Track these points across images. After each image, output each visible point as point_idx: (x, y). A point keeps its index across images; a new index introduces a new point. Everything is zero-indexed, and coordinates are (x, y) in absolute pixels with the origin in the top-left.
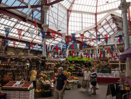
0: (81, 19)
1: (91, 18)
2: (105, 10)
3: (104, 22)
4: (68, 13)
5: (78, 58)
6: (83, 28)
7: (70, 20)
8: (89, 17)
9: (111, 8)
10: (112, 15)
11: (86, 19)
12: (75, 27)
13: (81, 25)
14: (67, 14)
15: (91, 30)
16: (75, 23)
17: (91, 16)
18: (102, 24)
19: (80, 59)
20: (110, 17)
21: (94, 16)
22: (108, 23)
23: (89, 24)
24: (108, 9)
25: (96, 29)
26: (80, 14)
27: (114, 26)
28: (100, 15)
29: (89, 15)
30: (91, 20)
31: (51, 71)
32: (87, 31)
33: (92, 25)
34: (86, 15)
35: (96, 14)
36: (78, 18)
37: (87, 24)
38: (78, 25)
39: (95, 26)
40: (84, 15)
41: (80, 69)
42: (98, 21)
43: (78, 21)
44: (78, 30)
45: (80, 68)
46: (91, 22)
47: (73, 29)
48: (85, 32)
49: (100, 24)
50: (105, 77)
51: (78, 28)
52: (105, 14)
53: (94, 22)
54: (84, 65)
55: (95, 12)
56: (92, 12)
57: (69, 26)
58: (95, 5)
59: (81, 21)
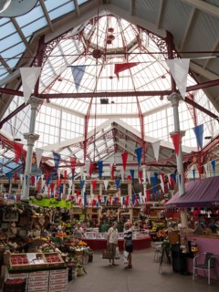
0: (58, 121)
1: (78, 122)
2: (104, 113)
3: (100, 134)
5: (51, 202)
6: (62, 140)
7: (37, 119)
8: (73, 121)
9: (114, 112)
10: (114, 124)
11: (69, 123)
12: (46, 136)
13: (57, 134)
15: (74, 145)
17: (78, 118)
19: (54, 203)
20: (110, 127)
21: (83, 120)
22: (104, 137)
23: (73, 134)
24: (109, 113)
25: (84, 145)
26: (59, 112)
29: (74, 117)
30: (78, 126)
32: (68, 147)
33: (77, 135)
34: (69, 115)
35: (87, 117)
36: (53, 119)
37: (68, 133)
38: (52, 133)
39: (83, 140)
40: (64, 114)
42: (89, 130)
43: (53, 123)
44: (51, 143)
46: (77, 131)
48: (64, 148)
51: (52, 137)
52: (104, 120)
53: (82, 131)
54: (61, 217)
55: (85, 112)
56: (80, 111)
59: (58, 125)
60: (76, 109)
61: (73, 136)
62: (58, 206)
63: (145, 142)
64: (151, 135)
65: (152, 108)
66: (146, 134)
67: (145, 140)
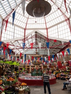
0: (13, 30)
1: (21, 31)
2: (32, 28)
3: (30, 36)
4: (3, 22)
5: (10, 63)
6: (15, 38)
8: (20, 30)
9: (36, 27)
11: (18, 31)
12: (8, 36)
13: (13, 35)
14: (2, 23)
15: (20, 40)
17: (22, 29)
20: (34, 34)
21: (23, 31)
22: (32, 38)
23: (19, 35)
24: (34, 28)
25: (24, 40)
26: (13, 26)
28: (28, 31)
29: (20, 29)
30: (21, 33)
33: (21, 36)
34: (18, 28)
35: (25, 29)
36: (11, 29)
37: (18, 35)
39: (24, 38)
40: (16, 27)
41: (10, 73)
42: (26, 34)
43: (11, 31)
44: (10, 38)
46: (21, 34)
47: (6, 37)
48: (16, 41)
49: (27, 37)
51: (10, 36)
52: (32, 31)
53: (23, 35)
55: (24, 27)
57: (2, 34)
59: (13, 31)
60: (21, 26)
61: (19, 36)
62: (13, 64)
63: (48, 39)
64: (51, 36)
65: (51, 25)
66: (49, 36)
67: (49, 38)
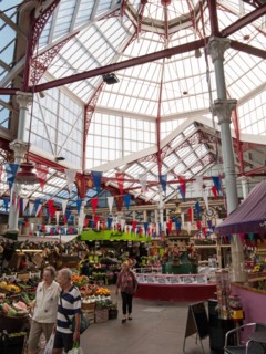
0: (119, 130)
1: (146, 128)
2: (180, 110)
3: (179, 140)
4: (85, 114)
5: (112, 235)
6: (126, 154)
7: (90, 130)
8: (140, 127)
9: (194, 108)
10: (197, 124)
11: (134, 132)
12: (105, 151)
13: (119, 147)
14: (82, 117)
15: (145, 158)
16: (105, 140)
17: (146, 123)
18: (173, 146)
19: (117, 235)
20: (192, 129)
21: (153, 125)
22: (187, 143)
23: (141, 145)
24: (187, 109)
25: (158, 157)
26: (119, 119)
27: (202, 150)
28: (169, 123)
29: (140, 122)
30: (147, 134)
31: (31, 275)
32: (136, 161)
33: (147, 146)
34: (133, 121)
35: (158, 121)
36: (112, 129)
37: (134, 144)
38: (112, 146)
39: (156, 150)
40: (126, 120)
41: (116, 263)
42: (163, 137)
43: (112, 134)
44: (112, 158)
45: (115, 260)
46: (147, 140)
47: (97, 156)
49: (168, 146)
50: (183, 283)
51: (112, 153)
52: (181, 121)
53: (154, 140)
54: (127, 254)
55: (155, 115)
56: (148, 113)
57: (88, 149)
58: (156, 97)
59: (119, 136)
61: (141, 147)
62: (122, 238)
64: (249, 131)
